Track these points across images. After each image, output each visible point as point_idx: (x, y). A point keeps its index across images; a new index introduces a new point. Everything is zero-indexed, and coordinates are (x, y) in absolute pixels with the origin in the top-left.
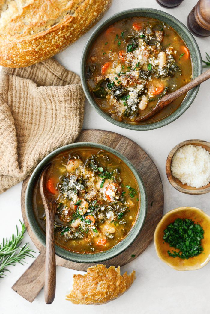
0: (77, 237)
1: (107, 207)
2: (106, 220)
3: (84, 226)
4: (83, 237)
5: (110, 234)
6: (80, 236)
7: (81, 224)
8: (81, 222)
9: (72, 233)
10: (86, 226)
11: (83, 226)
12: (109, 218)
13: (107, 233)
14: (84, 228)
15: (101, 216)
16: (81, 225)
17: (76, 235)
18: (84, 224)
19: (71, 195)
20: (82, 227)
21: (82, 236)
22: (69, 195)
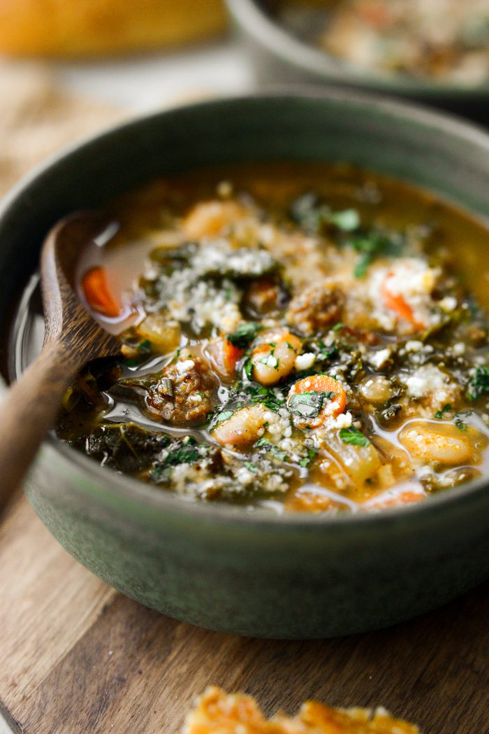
0: (250, 487)
1: (402, 345)
2: (404, 403)
3: (288, 432)
4: (284, 488)
5: (440, 468)
6: (264, 479)
7: (266, 425)
8: (268, 416)
9: (218, 467)
10: (298, 432)
11: (283, 438)
12: (418, 394)
13: (426, 463)
14: (285, 444)
15: (373, 388)
16: (271, 429)
17: (244, 476)
18: (287, 422)
19: (208, 305)
20: (277, 438)
21: (278, 479)
22: (198, 308)
